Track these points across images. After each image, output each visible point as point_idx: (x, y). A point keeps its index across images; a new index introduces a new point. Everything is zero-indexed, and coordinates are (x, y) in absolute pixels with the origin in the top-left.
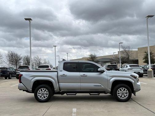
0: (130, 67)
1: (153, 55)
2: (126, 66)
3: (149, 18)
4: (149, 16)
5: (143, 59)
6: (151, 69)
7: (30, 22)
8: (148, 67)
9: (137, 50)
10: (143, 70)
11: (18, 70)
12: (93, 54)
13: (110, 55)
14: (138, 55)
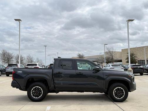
0: (113, 66)
1: (135, 56)
2: (108, 65)
3: (130, 22)
4: (130, 20)
5: (126, 59)
6: (131, 68)
7: (20, 22)
8: (128, 66)
9: (121, 51)
10: (124, 69)
11: (8, 68)
12: (81, 54)
13: (97, 56)
14: (122, 55)
